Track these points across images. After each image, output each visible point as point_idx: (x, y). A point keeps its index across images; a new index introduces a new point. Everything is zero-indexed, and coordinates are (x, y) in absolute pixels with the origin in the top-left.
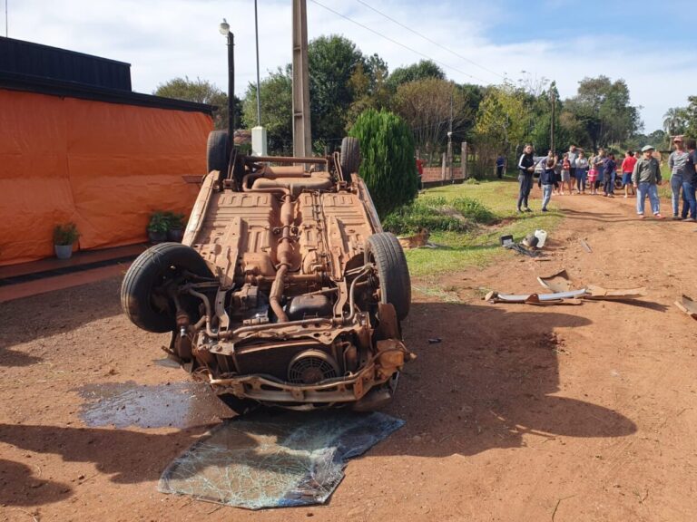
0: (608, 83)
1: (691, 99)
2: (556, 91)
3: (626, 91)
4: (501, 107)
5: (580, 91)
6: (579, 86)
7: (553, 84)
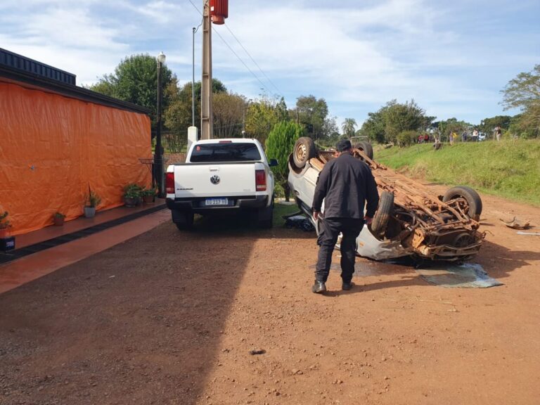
0: (315, 101)
1: (370, 115)
2: (284, 104)
3: (326, 107)
4: (263, 114)
5: (297, 104)
6: (297, 101)
7: (283, 99)
